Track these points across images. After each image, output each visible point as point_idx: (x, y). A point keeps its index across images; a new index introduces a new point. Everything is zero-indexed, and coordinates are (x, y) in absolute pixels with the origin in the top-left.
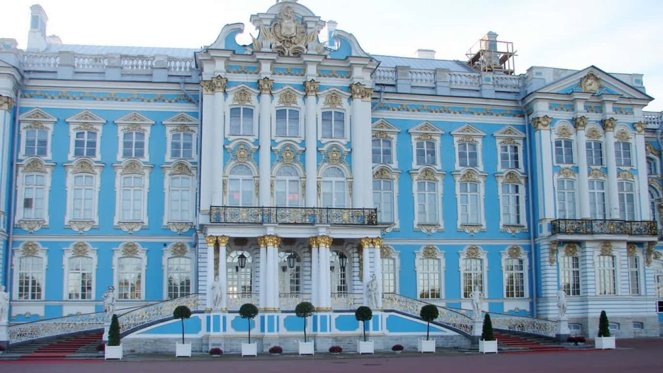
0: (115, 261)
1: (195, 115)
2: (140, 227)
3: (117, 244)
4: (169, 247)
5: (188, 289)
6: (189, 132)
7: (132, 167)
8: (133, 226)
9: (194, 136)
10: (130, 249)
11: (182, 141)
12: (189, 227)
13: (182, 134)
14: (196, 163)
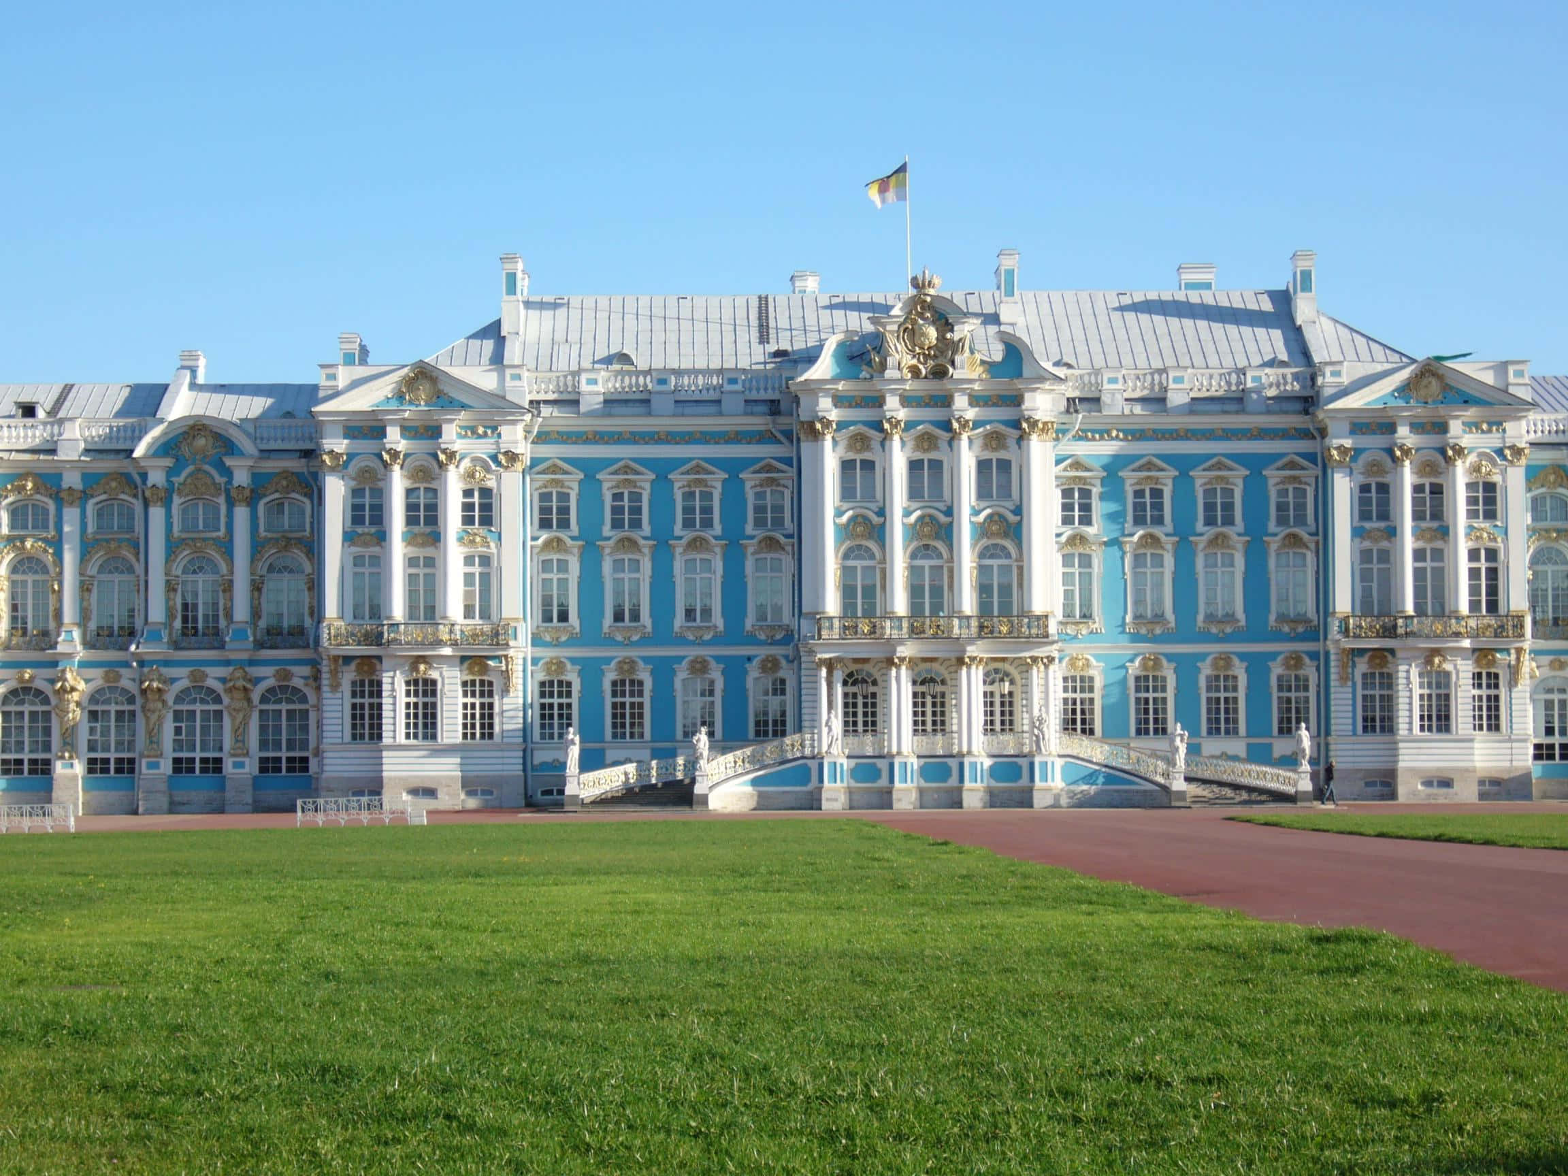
0: (678, 684)
1: (788, 461)
2: (712, 634)
3: (680, 659)
4: (755, 662)
5: (784, 723)
6: (780, 488)
7: (696, 544)
8: (701, 633)
9: (787, 494)
10: (698, 666)
11: (769, 501)
12: (784, 633)
13: (768, 490)
14: (790, 536)
